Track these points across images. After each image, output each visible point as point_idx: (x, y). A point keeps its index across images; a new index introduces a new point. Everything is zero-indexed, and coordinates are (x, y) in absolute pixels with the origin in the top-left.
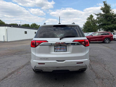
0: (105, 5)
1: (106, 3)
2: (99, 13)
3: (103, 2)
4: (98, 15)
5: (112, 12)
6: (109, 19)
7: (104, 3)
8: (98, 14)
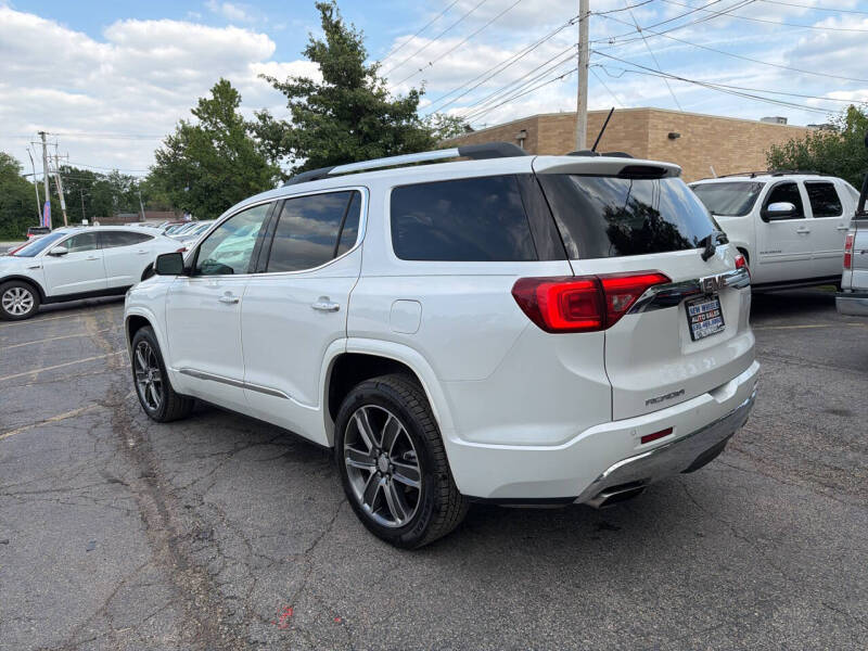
0: (333, 28)
1: (335, 19)
2: (297, 76)
3: (319, 7)
4: (292, 91)
5: (378, 83)
6: (372, 126)
7: (325, 18)
8: (291, 82)
